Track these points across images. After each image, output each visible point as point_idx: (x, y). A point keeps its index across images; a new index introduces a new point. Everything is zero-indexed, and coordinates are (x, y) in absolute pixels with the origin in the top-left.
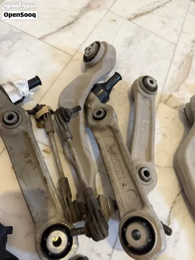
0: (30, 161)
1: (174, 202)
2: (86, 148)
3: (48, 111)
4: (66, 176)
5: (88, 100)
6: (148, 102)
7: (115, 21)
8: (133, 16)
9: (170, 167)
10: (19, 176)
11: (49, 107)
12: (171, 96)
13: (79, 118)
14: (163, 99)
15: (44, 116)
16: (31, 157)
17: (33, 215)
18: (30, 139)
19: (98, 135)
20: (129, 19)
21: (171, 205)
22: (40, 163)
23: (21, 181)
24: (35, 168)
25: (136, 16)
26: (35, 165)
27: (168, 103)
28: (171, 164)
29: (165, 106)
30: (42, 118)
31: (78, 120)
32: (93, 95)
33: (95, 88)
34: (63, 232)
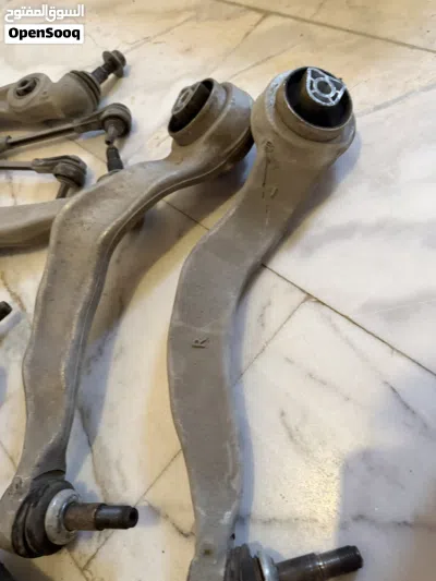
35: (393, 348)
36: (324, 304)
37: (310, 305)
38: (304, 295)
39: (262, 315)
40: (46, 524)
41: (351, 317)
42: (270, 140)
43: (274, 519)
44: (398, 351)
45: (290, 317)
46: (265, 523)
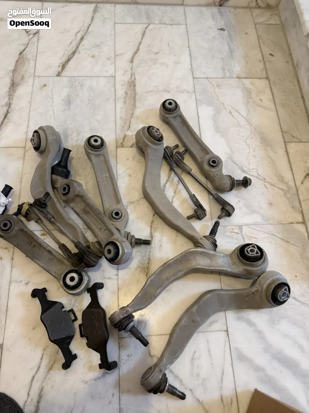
0: (35, 245)
1: (152, 222)
2: (68, 219)
3: (29, 207)
4: (62, 243)
5: (53, 183)
6: (102, 158)
7: (45, 85)
8: (60, 69)
9: (141, 198)
10: (32, 257)
11: (28, 202)
12: (125, 136)
13: (53, 199)
14: (119, 144)
15: (27, 211)
16: (33, 243)
17: (53, 274)
18: (26, 232)
19: (72, 205)
20: (58, 75)
21: (150, 224)
22: (41, 243)
23: (35, 260)
24: (40, 248)
25: (64, 66)
26: (39, 247)
27: (124, 146)
28: (142, 196)
29: (123, 148)
30: (27, 213)
31: (53, 201)
32: (54, 177)
33: (54, 170)
34: (73, 273)
35: (232, 364)
36: (228, 337)
37: (225, 333)
38: (226, 330)
39: (212, 323)
40: (127, 327)
41: (231, 347)
42: (259, 290)
43: (173, 373)
44: (232, 366)
45: (218, 331)
46: (170, 371)
